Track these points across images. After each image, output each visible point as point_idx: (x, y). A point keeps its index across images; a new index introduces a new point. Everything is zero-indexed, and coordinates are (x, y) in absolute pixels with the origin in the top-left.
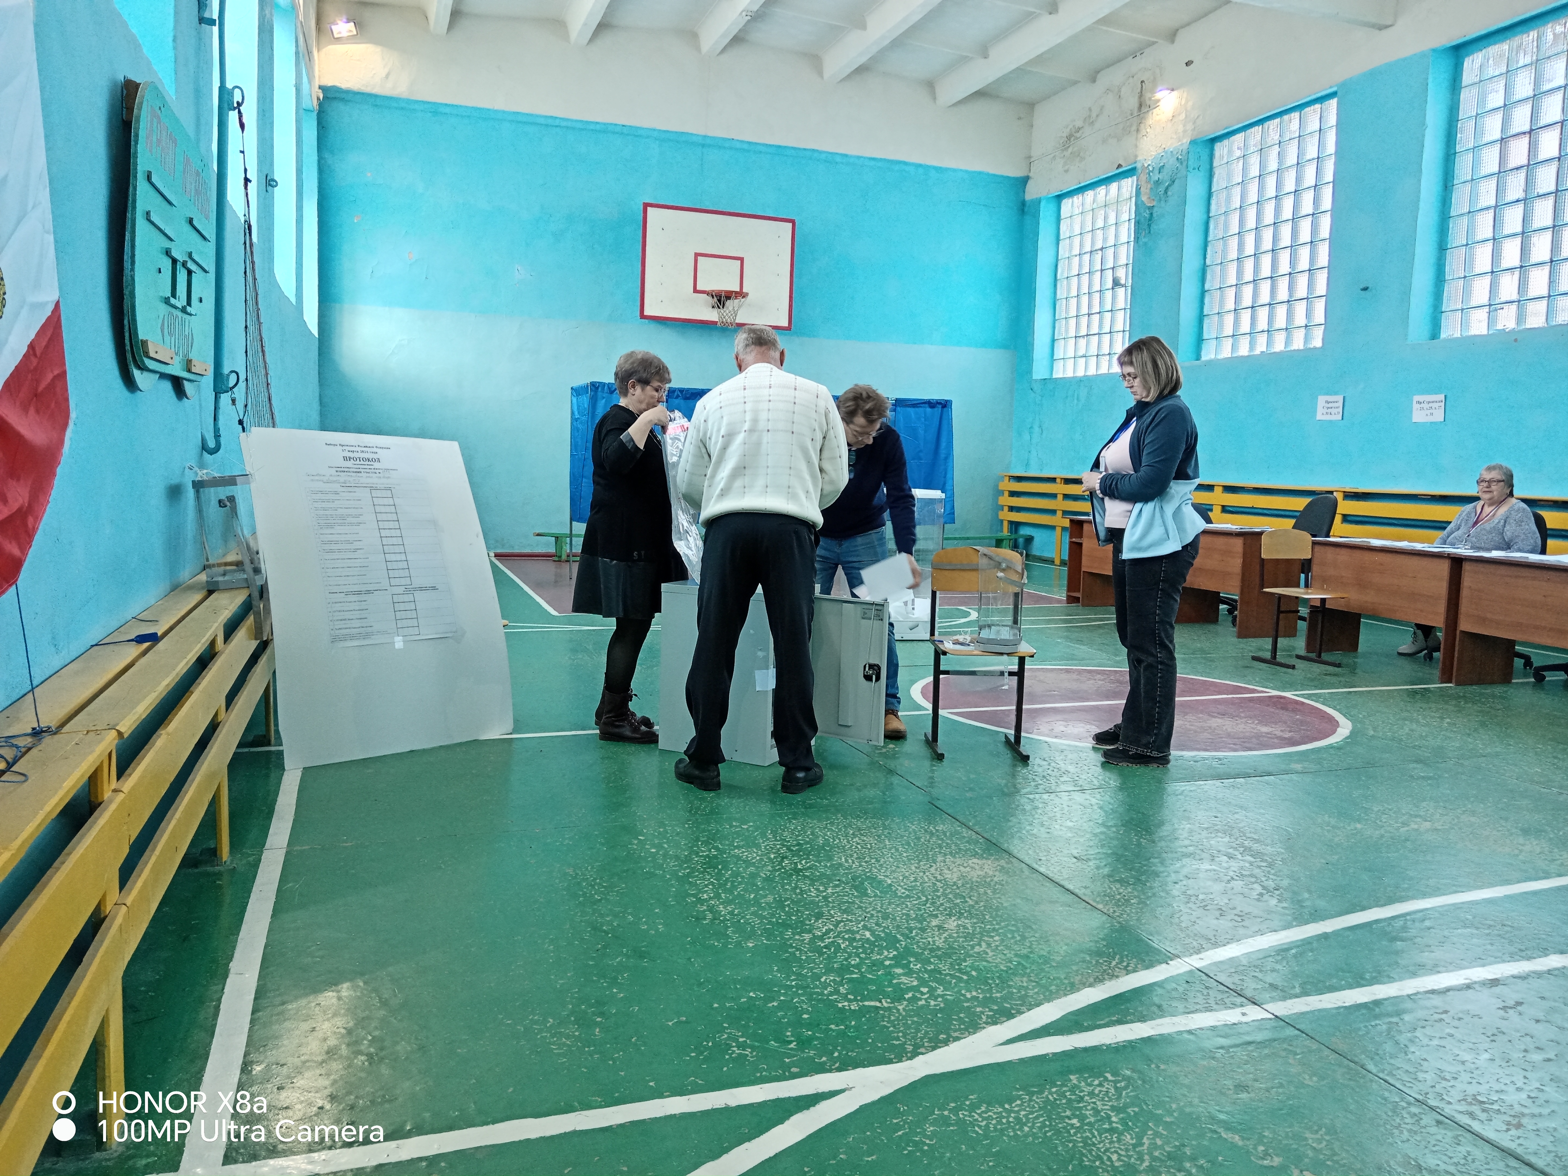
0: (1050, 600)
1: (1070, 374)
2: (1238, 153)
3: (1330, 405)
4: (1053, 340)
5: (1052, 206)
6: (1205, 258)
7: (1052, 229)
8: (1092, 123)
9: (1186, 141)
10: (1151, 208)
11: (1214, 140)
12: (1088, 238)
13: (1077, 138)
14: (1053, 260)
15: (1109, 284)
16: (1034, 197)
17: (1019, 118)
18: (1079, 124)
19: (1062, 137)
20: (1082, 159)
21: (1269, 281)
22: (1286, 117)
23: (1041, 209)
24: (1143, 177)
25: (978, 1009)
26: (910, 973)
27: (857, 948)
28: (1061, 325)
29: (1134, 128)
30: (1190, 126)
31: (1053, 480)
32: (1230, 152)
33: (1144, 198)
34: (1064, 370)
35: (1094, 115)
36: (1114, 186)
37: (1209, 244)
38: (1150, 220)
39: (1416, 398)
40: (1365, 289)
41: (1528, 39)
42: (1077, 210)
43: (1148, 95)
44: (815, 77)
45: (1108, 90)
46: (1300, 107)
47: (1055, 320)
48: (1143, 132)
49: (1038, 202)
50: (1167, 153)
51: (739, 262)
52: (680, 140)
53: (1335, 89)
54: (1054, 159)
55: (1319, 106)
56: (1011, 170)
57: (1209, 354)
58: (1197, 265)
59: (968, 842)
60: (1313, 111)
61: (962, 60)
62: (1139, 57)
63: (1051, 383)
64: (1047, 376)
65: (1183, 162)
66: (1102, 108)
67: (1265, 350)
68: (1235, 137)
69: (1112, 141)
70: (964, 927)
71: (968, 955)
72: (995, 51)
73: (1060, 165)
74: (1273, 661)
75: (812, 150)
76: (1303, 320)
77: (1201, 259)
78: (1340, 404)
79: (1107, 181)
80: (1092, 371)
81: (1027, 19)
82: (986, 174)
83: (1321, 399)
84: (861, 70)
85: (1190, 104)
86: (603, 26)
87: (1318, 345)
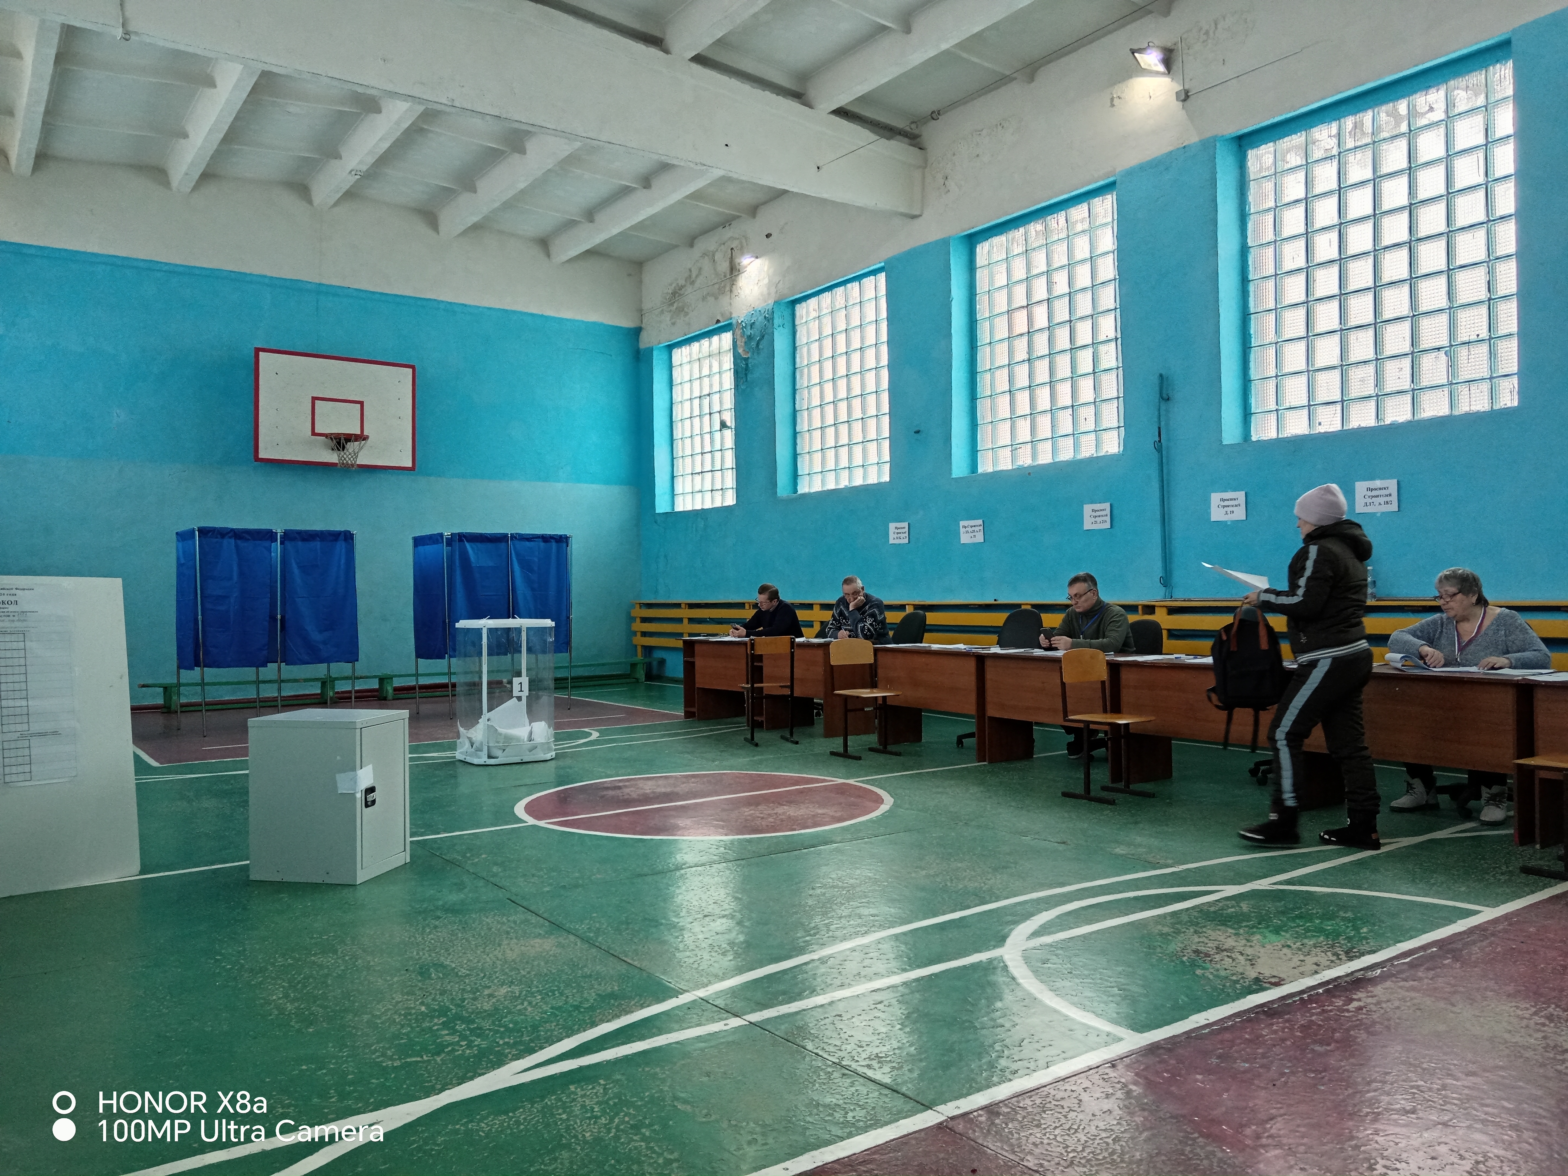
0: (669, 716)
1: (689, 508)
2: (814, 314)
3: (899, 531)
4: (673, 477)
5: (664, 354)
6: (794, 404)
7: (665, 377)
8: (693, 283)
9: (771, 302)
10: (746, 359)
11: (795, 302)
12: (696, 384)
13: (680, 295)
14: (667, 405)
15: (717, 426)
16: (648, 346)
17: (629, 275)
18: (682, 282)
19: (667, 293)
20: (687, 314)
21: (846, 425)
22: (849, 285)
23: (654, 358)
24: (738, 332)
25: (507, 1051)
26: (454, 1032)
27: (410, 1020)
28: (679, 463)
29: (728, 288)
30: (773, 290)
31: (678, 606)
32: (808, 313)
33: (740, 351)
34: (682, 505)
35: (694, 276)
36: (715, 339)
37: (797, 392)
38: (746, 370)
39: (962, 523)
40: (918, 432)
41: (1019, 233)
42: (685, 360)
43: (737, 261)
44: (431, 233)
45: (704, 255)
46: (859, 278)
47: (673, 459)
48: (735, 292)
49: (651, 350)
50: (756, 312)
51: (359, 406)
52: (293, 287)
53: (883, 264)
54: (662, 312)
55: (872, 278)
56: (627, 322)
57: (804, 488)
58: (788, 410)
59: (535, 927)
60: (869, 282)
61: (570, 224)
62: (727, 228)
63: (673, 516)
64: (668, 510)
65: (769, 319)
66: (700, 269)
67: (847, 484)
68: (809, 301)
69: (711, 299)
70: (512, 992)
71: (509, 1012)
72: (600, 218)
73: (668, 319)
74: (845, 755)
75: (430, 300)
76: (873, 458)
77: (791, 405)
78: (907, 529)
79: (709, 334)
80: (708, 505)
81: (625, 191)
82: (602, 324)
83: (892, 526)
84: (476, 228)
85: (771, 270)
86: (207, 177)
87: (888, 479)
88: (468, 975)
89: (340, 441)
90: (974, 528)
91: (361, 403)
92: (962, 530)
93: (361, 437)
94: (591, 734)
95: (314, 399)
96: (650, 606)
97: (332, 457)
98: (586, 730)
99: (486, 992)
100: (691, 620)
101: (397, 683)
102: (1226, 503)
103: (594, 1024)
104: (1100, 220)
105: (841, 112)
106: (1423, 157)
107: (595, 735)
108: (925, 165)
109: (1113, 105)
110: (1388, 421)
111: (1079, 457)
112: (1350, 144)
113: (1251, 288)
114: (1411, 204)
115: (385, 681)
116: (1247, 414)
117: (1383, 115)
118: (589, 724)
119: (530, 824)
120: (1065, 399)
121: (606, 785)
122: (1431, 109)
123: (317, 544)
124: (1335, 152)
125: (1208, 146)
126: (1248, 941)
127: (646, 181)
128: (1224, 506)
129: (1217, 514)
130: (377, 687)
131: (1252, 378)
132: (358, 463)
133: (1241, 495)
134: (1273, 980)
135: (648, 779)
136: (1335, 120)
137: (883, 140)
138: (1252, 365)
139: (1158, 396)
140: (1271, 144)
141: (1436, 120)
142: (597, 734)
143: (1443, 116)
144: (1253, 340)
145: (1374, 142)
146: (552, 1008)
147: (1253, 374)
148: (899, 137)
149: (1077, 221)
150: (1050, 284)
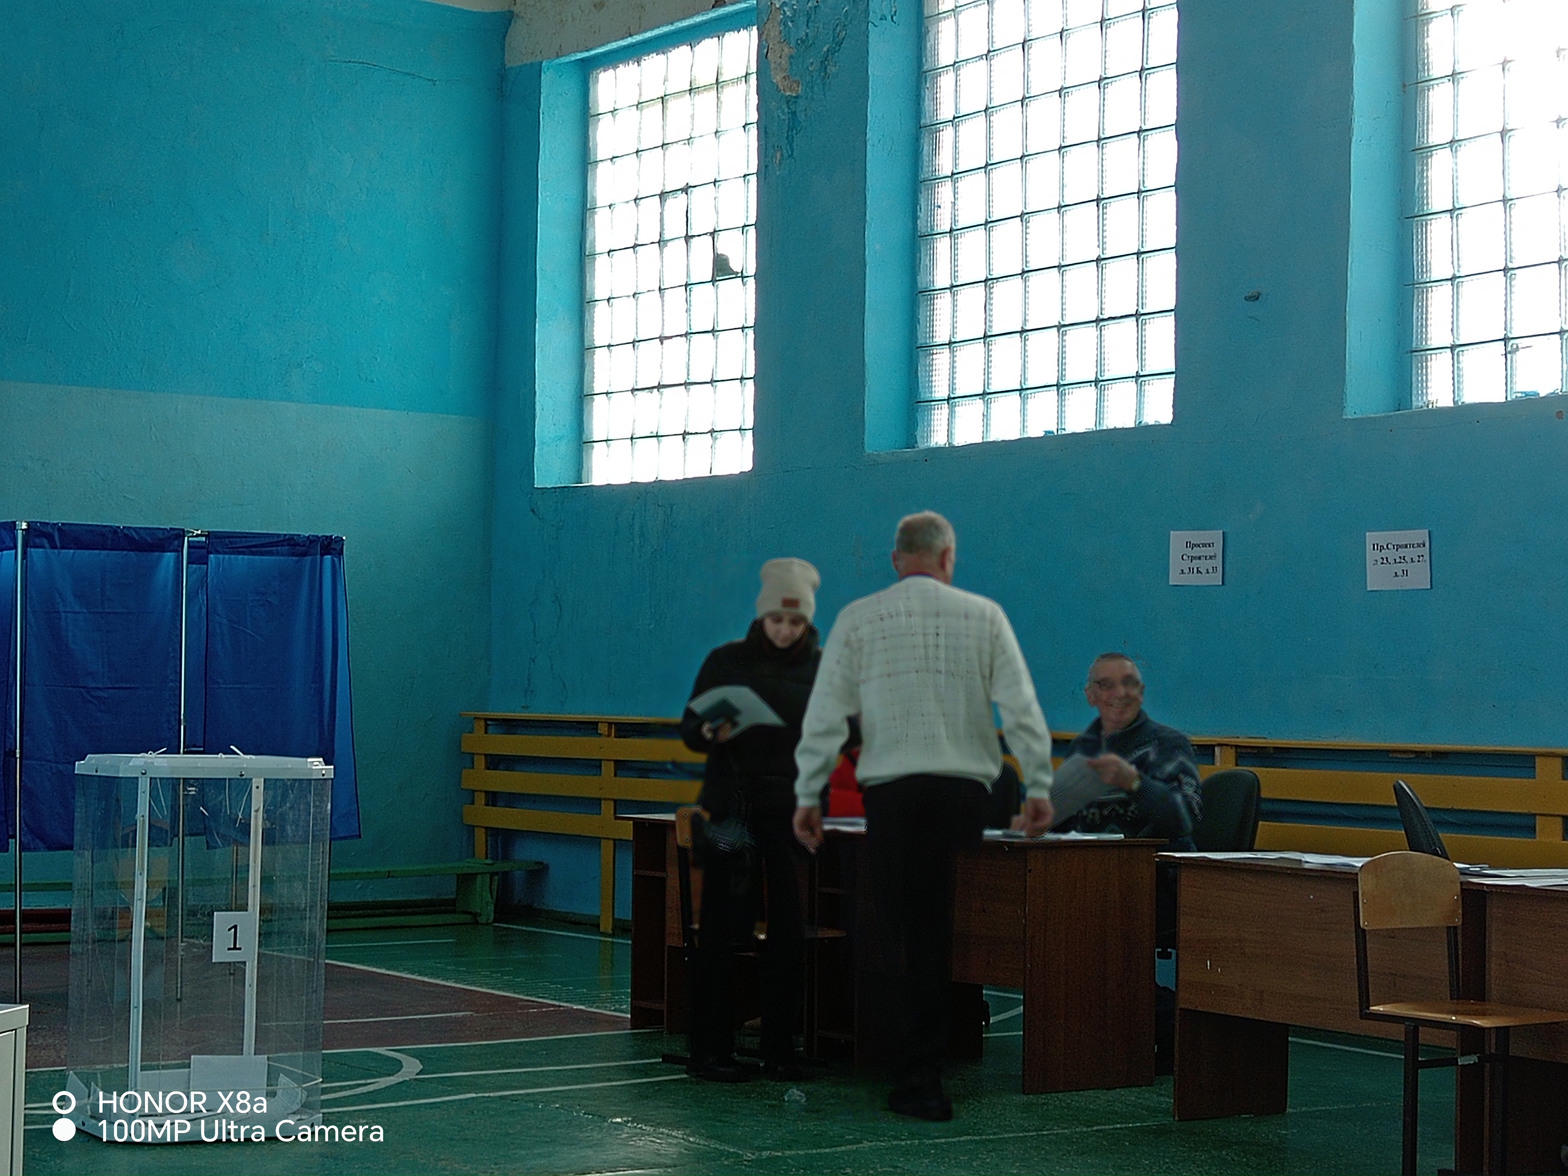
0: (593, 1021)
1: (625, 477)
3: (1196, 552)
4: (581, 398)
5: (571, 85)
6: (916, 218)
7: (571, 140)
10: (792, 101)
12: (653, 160)
15: (706, 270)
16: (528, 60)
23: (543, 91)
24: (776, 29)
28: (598, 361)
31: (590, 727)
33: (776, 77)
34: (604, 470)
36: (713, 45)
37: (924, 187)
38: (790, 126)
39: (1371, 537)
40: (1253, 298)
42: (627, 99)
47: (582, 350)
49: (536, 72)
57: (935, 434)
63: (581, 498)
64: (571, 481)
67: (1053, 426)
76: (1128, 363)
77: (906, 219)
78: (1218, 549)
79: (692, 33)
83: (1176, 537)
87: (1166, 417)
90: (1402, 552)
92: (1371, 555)
96: (510, 726)
98: (391, 1052)
100: (622, 766)
107: (411, 1068)
118: (393, 1037)
142: (416, 1065)
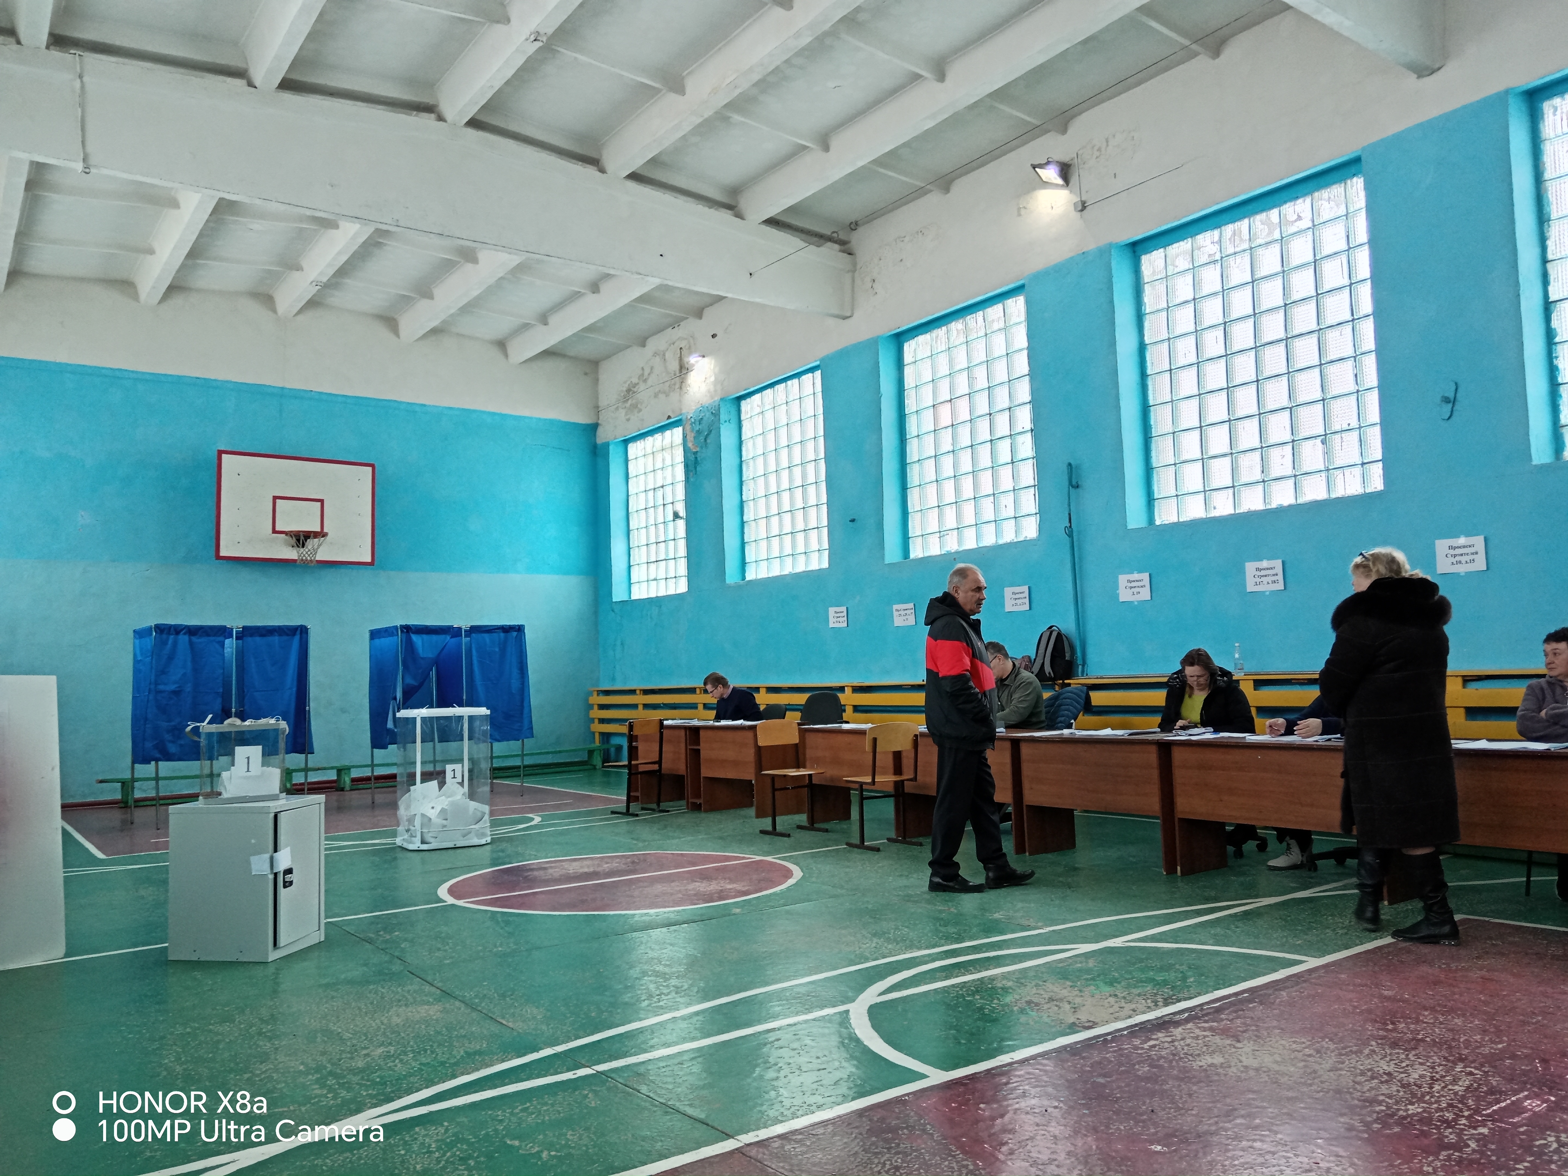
1: (644, 596)
2: (758, 410)
3: (838, 615)
4: (630, 567)
5: (621, 449)
6: (741, 495)
7: (622, 470)
8: (645, 381)
9: (717, 398)
10: (695, 453)
11: (739, 399)
12: (650, 476)
13: (634, 392)
14: (624, 496)
15: (670, 517)
16: (604, 441)
17: (586, 374)
18: (635, 380)
19: (622, 391)
20: (640, 411)
21: (789, 514)
22: (789, 383)
23: (611, 452)
24: (688, 427)
26: (324, 1086)
28: (635, 553)
29: (678, 386)
30: (719, 387)
31: (632, 692)
32: (752, 408)
33: (690, 445)
34: (639, 593)
35: (646, 373)
36: (668, 433)
37: (744, 483)
38: (696, 463)
39: (895, 607)
40: (853, 521)
41: (941, 332)
42: (640, 454)
43: (685, 360)
44: (392, 336)
45: (655, 354)
46: (798, 375)
47: (629, 549)
48: (684, 389)
49: (607, 445)
50: (702, 409)
51: (319, 504)
52: (258, 392)
53: (818, 363)
54: (617, 409)
55: (810, 375)
56: (582, 418)
57: (751, 575)
58: (736, 502)
59: (426, 996)
60: (807, 378)
61: (525, 327)
62: (676, 328)
63: (630, 604)
64: (626, 598)
65: (716, 414)
66: (652, 368)
67: (791, 570)
68: (753, 397)
69: (662, 396)
70: (388, 1052)
71: (380, 1069)
72: (553, 320)
73: (623, 414)
74: (774, 832)
75: (391, 401)
76: (814, 546)
77: (738, 495)
78: (845, 614)
79: (662, 429)
80: (662, 593)
81: (575, 296)
82: (560, 421)
83: (832, 610)
84: (435, 332)
85: (717, 369)
86: (174, 289)
87: (827, 566)
88: (351, 1038)
89: (301, 538)
90: (906, 612)
91: (322, 501)
92: (895, 614)
93: (321, 534)
94: (533, 819)
95: (275, 498)
96: (607, 693)
97: (291, 554)
98: (530, 815)
99: (365, 1052)
100: (646, 706)
101: (355, 773)
102: (1133, 584)
103: (454, 1076)
104: (1014, 320)
105: (772, 222)
106: (1295, 261)
107: (537, 820)
108: (853, 270)
109: (1019, 215)
110: (1274, 506)
111: (1001, 542)
112: (1231, 250)
113: (1150, 382)
114: (1286, 305)
115: (343, 772)
116: (1150, 501)
117: (1258, 223)
118: (533, 810)
119: (449, 903)
120: (987, 487)
121: (532, 867)
122: (1299, 218)
123: (275, 639)
124: (1218, 257)
125: (1104, 252)
126: (1080, 991)
127: (595, 287)
128: (1131, 587)
129: (1125, 595)
130: (335, 778)
131: (1154, 465)
132: (318, 558)
133: (1145, 576)
134: (1087, 1025)
135: (575, 860)
136: (1216, 228)
137: (812, 247)
138: (1153, 454)
139: (1067, 483)
140: (1162, 250)
141: (1304, 227)
142: (539, 819)
143: (1310, 225)
144: (1153, 430)
145: (1251, 248)
146: (421, 1064)
147: (1155, 463)
148: (829, 244)
149: (993, 321)
150: (971, 379)
